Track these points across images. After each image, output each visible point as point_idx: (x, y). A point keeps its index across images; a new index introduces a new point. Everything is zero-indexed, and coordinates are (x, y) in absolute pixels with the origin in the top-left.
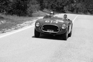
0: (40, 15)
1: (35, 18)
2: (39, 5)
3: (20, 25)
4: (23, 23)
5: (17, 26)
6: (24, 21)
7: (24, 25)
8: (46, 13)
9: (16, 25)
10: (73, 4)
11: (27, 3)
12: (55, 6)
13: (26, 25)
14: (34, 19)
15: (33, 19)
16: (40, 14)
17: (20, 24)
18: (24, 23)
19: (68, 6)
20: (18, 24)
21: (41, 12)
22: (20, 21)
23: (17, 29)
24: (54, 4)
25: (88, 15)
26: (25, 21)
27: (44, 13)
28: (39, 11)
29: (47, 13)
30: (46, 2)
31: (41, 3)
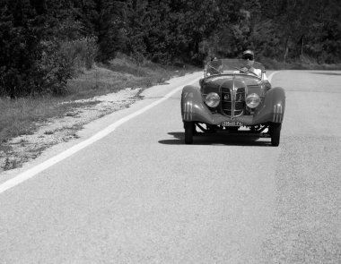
0: (103, 85)
1: (85, 101)
2: (94, 39)
3: (23, 143)
4: (35, 129)
5: (10, 148)
6: (37, 120)
7: (45, 140)
8: (128, 75)
9: (5, 141)
10: (237, 27)
11: (40, 32)
12: (162, 39)
13: (50, 138)
14: (81, 104)
15: (76, 106)
16: (101, 80)
17: (24, 137)
18: (41, 131)
19: (216, 38)
20: (15, 136)
21: (104, 70)
22: (21, 120)
23: (15, 165)
24: (156, 30)
25: (305, 69)
26: (44, 119)
27: (116, 74)
28: (94, 65)
29: (129, 72)
30: (121, 25)
31: (102, 32)
